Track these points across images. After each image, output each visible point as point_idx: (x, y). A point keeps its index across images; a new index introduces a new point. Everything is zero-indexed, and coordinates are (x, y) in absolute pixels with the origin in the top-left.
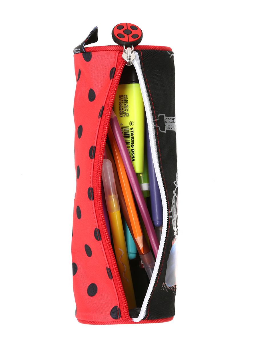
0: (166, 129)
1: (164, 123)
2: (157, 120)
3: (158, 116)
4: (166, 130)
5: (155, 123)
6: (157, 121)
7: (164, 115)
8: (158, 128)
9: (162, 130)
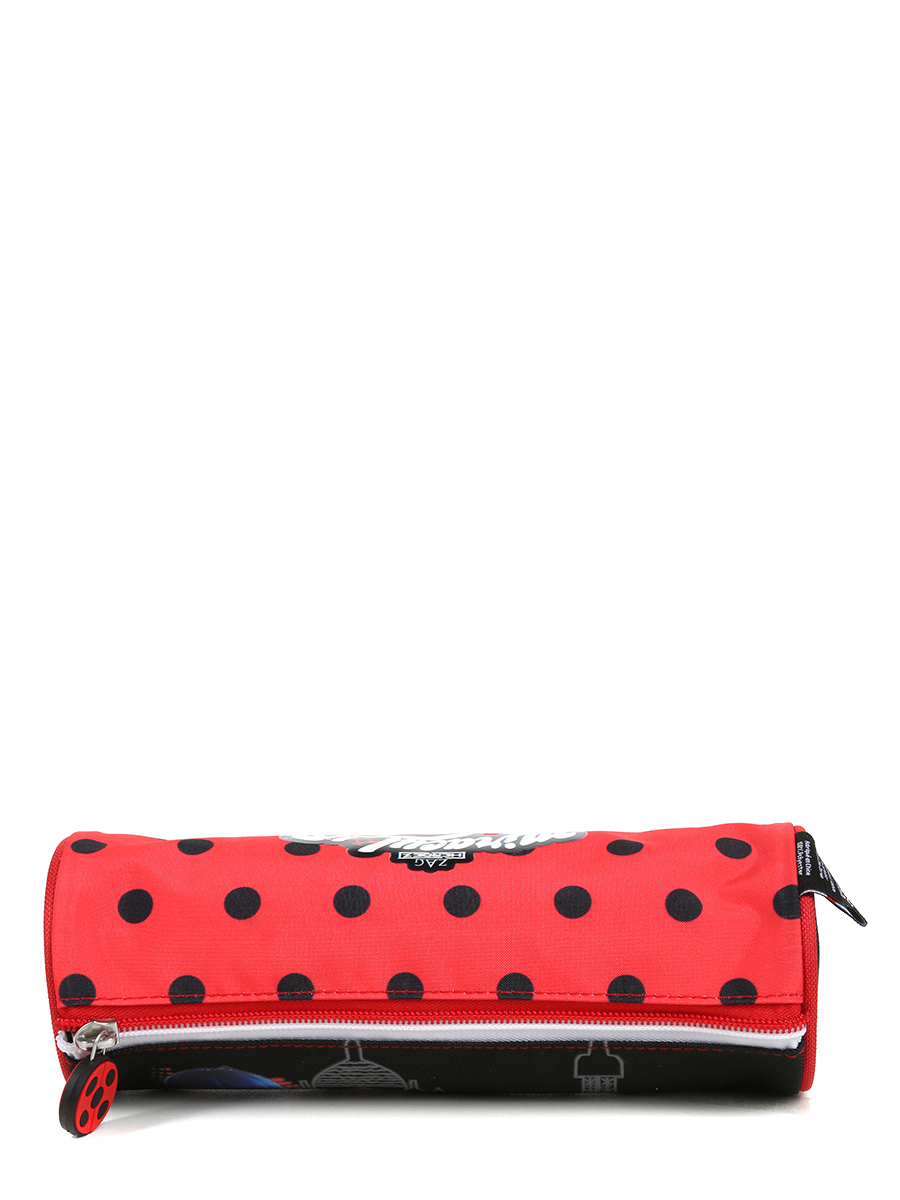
0: (583, 1077)
1: (600, 1074)
2: (607, 1051)
3: (616, 1057)
4: (580, 1079)
5: (598, 1044)
6: (604, 1051)
7: (622, 1076)
8: (586, 1052)
9: (579, 1062)
